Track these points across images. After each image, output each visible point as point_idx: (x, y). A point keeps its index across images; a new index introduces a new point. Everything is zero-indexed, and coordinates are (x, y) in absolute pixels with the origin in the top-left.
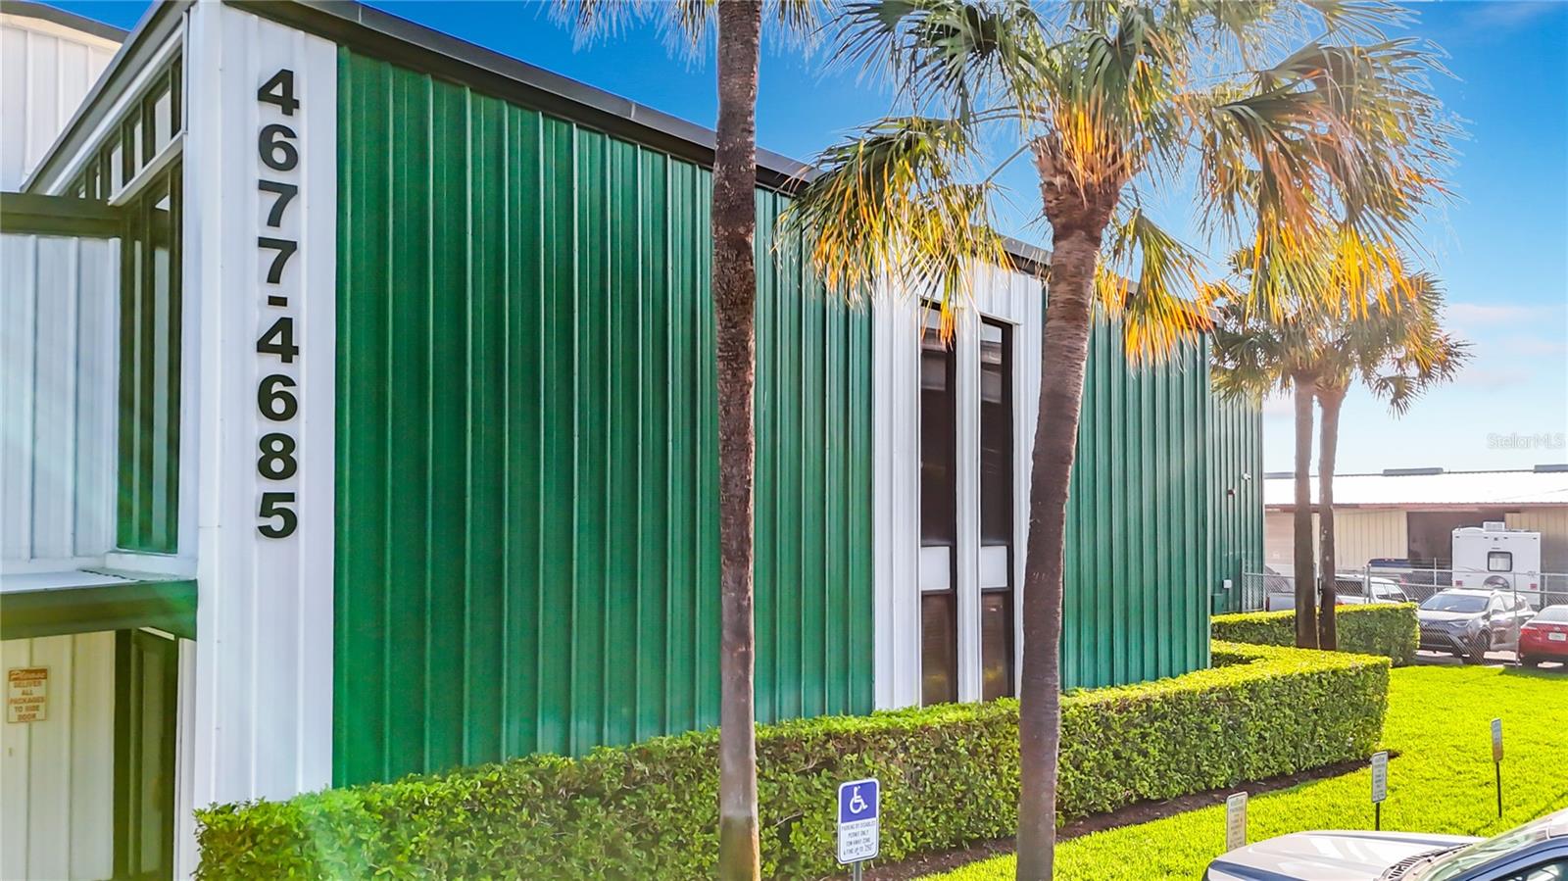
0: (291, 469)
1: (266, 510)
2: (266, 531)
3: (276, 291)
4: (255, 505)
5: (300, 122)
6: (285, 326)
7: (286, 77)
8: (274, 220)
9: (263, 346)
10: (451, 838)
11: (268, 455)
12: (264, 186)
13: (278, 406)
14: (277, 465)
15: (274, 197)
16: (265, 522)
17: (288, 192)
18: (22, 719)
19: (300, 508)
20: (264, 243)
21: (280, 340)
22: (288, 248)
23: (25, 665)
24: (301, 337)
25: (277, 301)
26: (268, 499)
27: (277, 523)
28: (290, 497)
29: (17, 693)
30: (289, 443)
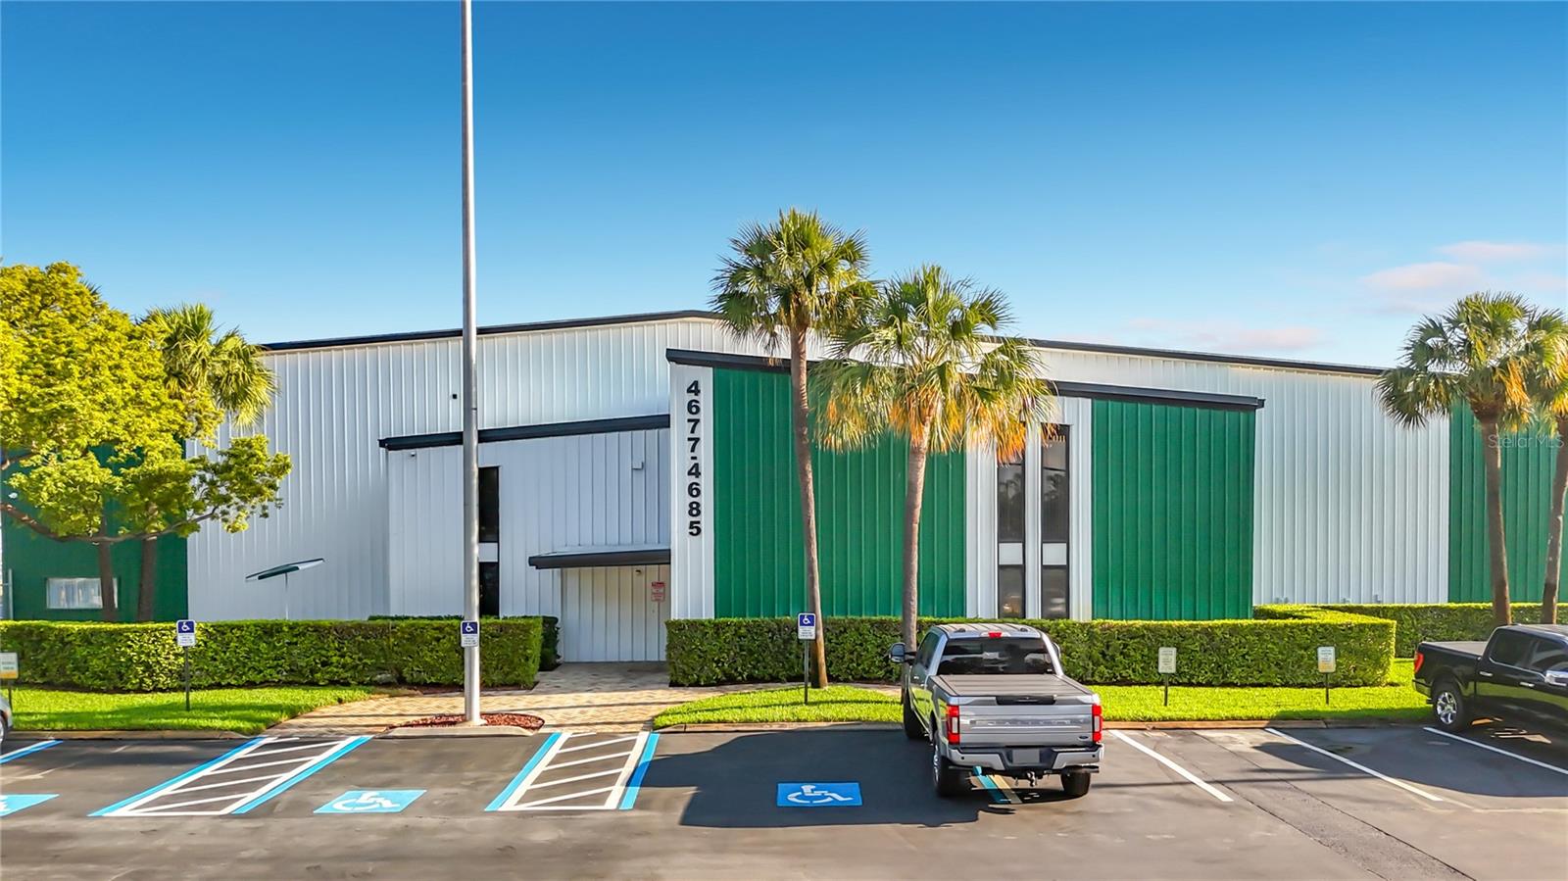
0: (699, 513)
1: (691, 527)
2: (691, 533)
3: (693, 455)
4: (688, 525)
5: (701, 398)
6: (696, 465)
7: (696, 383)
8: (693, 432)
9: (690, 473)
10: (740, 637)
11: (692, 509)
12: (689, 421)
13: (695, 493)
14: (695, 512)
15: (693, 423)
16: (691, 531)
17: (697, 421)
18: (656, 600)
19: (702, 526)
20: (690, 439)
21: (695, 471)
22: (697, 440)
23: (657, 581)
24: (702, 470)
25: (694, 458)
26: (692, 523)
27: (695, 531)
28: (698, 522)
29: (654, 591)
30: (698, 504)
